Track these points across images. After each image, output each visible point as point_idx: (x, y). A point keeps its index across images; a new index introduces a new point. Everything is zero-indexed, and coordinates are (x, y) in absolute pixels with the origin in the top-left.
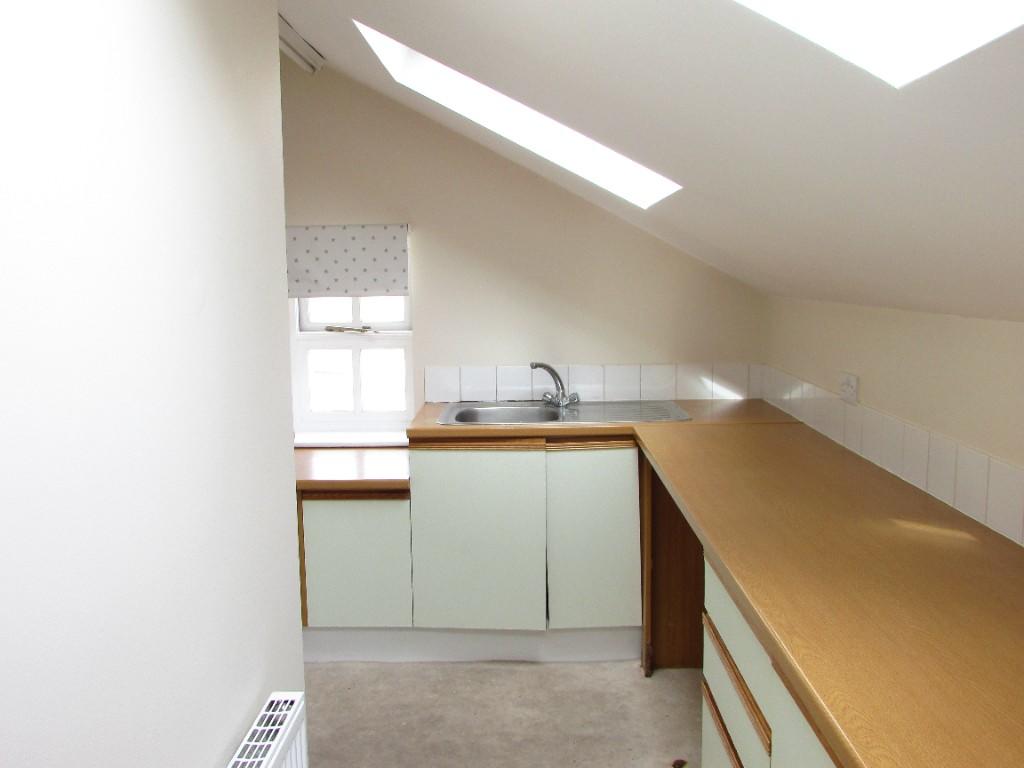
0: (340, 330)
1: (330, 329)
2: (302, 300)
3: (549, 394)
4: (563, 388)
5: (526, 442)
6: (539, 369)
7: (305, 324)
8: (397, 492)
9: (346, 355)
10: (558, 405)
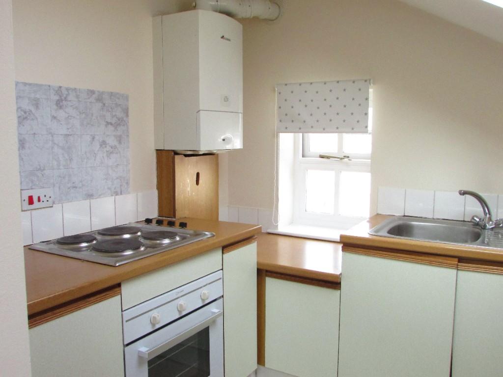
0: (328, 157)
1: (322, 157)
2: (306, 135)
3: (477, 217)
4: (490, 214)
5: (440, 260)
6: (468, 196)
7: (306, 153)
8: (331, 283)
9: (331, 174)
10: (484, 227)
